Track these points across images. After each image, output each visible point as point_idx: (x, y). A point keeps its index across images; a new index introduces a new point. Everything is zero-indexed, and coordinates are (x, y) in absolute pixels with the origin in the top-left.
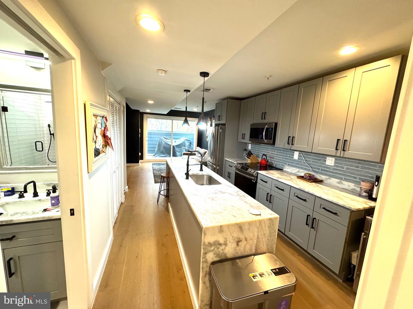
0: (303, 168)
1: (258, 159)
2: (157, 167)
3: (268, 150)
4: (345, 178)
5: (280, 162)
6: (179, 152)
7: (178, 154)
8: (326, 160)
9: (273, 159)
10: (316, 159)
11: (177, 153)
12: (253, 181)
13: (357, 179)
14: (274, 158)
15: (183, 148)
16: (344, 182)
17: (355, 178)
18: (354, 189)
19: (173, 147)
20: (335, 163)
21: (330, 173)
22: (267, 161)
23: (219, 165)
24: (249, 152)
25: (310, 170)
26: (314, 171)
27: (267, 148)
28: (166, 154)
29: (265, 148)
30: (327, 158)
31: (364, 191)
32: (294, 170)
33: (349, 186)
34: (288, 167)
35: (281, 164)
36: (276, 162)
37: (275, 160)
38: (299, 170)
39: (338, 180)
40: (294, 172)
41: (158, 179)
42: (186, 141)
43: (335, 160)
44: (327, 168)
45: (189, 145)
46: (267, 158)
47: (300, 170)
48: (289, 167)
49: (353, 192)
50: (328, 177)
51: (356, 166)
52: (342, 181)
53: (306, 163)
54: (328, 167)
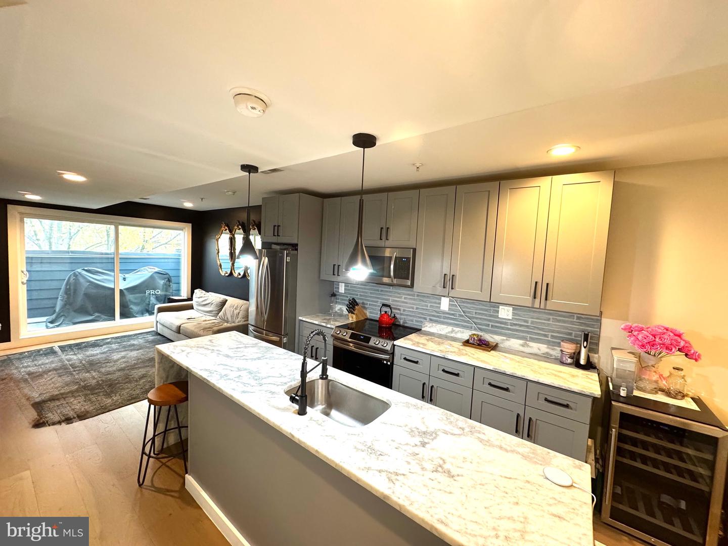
0: (459, 324)
1: (365, 311)
2: (75, 357)
3: (384, 295)
4: (530, 338)
5: (414, 316)
6: (136, 304)
7: (135, 308)
8: (499, 311)
9: (399, 312)
10: (481, 309)
11: (132, 306)
12: (385, 362)
13: (548, 337)
14: (399, 309)
15: (150, 294)
16: (531, 344)
17: (545, 336)
18: (547, 353)
19: (121, 291)
20: (513, 315)
21: (506, 330)
22: (393, 317)
23: (287, 335)
24: (352, 302)
25: (471, 328)
26: (481, 330)
27: (382, 291)
28: (97, 314)
29: (378, 290)
30: (501, 307)
31: (569, 356)
32: (444, 329)
33: (539, 349)
34: (431, 325)
35: (415, 319)
36: (405, 317)
37: (402, 312)
38: (452, 329)
39: (521, 342)
40: (443, 333)
41: (99, 398)
42: (156, 276)
43: (513, 311)
44: (501, 323)
45: (165, 284)
46: (393, 310)
47: (454, 328)
48: (434, 324)
49: (546, 358)
50: (505, 338)
51: (545, 318)
52: (528, 342)
53: (466, 316)
54: (504, 322)
